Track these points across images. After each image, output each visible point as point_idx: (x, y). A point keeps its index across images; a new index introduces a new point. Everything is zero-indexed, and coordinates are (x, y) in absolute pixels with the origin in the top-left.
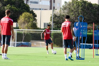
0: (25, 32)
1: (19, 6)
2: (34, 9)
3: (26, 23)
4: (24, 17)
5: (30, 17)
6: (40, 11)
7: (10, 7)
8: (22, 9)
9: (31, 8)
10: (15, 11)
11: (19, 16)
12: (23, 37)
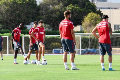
0: (92, 37)
1: (84, 6)
2: (101, 8)
3: (92, 25)
4: (90, 19)
5: (97, 18)
6: (109, 10)
7: (73, 7)
8: (87, 9)
9: (98, 8)
10: (79, 12)
11: (84, 17)
12: (90, 43)
